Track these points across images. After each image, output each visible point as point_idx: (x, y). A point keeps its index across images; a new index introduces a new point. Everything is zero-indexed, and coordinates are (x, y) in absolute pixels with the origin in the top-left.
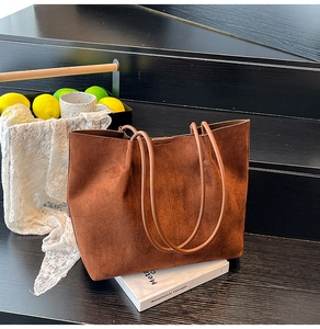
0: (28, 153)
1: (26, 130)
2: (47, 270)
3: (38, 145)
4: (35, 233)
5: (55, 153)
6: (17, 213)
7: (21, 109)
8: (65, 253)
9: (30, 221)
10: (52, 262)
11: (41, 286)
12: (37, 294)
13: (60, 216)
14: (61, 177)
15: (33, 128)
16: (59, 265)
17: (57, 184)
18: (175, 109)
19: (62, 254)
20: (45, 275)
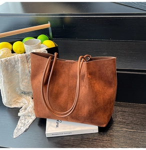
0: (9, 71)
1: (7, 61)
2: (20, 125)
3: (14, 67)
4: (17, 107)
5: (22, 70)
6: (8, 99)
7: (5, 51)
8: (29, 116)
9: (15, 101)
10: (23, 121)
11: (17, 133)
12: (14, 137)
13: (28, 98)
14: (26, 81)
15: (10, 60)
16: (26, 122)
17: (24, 84)
18: (82, 41)
19: (27, 117)
20: (19, 128)
